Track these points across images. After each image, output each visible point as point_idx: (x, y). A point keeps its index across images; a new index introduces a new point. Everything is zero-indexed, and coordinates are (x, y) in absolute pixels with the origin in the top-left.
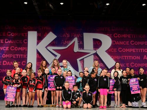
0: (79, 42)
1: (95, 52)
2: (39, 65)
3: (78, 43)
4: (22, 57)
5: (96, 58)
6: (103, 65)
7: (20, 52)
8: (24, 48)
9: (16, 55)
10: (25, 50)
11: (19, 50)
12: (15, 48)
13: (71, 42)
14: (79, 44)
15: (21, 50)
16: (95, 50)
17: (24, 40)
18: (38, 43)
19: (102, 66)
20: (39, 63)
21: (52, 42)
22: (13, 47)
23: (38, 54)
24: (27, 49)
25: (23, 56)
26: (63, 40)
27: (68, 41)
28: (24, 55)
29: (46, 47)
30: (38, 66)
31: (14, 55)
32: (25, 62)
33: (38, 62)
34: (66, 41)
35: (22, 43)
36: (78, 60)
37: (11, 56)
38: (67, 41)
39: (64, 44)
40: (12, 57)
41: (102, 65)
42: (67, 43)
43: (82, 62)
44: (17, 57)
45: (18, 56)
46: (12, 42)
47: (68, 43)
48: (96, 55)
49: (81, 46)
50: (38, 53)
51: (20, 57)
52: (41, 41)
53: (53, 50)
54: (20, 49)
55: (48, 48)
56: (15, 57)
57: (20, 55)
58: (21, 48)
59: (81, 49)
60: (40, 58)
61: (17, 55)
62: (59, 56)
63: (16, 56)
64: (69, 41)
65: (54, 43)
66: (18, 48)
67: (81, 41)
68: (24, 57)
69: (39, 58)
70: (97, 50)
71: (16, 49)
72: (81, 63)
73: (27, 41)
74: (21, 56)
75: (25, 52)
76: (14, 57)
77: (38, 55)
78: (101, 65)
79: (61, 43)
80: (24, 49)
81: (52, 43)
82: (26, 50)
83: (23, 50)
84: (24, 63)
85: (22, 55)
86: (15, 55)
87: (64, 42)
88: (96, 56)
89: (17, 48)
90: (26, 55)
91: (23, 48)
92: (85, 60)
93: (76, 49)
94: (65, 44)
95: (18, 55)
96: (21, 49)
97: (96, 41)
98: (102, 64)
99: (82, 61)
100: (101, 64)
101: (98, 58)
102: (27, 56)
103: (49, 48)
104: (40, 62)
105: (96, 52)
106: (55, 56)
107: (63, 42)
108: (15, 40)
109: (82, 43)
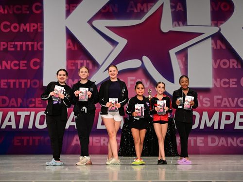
0: (174, 5)
1: (215, 30)
2: (74, 68)
3: (172, 7)
4: (30, 49)
5: (219, 47)
6: (236, 63)
7: (24, 36)
8: (34, 26)
9: (16, 43)
10: (37, 29)
11: (21, 31)
12: (12, 27)
13: (152, 6)
14: (173, 10)
15: (28, 31)
16: (216, 25)
17: (34, 6)
18: (68, 12)
19: (236, 67)
20: (73, 61)
21: (104, 8)
22: (8, 24)
23: (70, 41)
24: (42, 29)
25: (33, 46)
26: (132, 2)
27: (145, 5)
28: (36, 43)
29: (90, 22)
30: (72, 70)
31: (9, 43)
32: (38, 60)
33: (69, 61)
34: (139, 5)
35: (28, 12)
36: (172, 52)
37: (4, 45)
38: (142, 5)
39: (135, 11)
40: (6, 50)
41: (235, 65)
42: (142, 9)
43: (184, 59)
44: (19, 49)
45: (21, 46)
46: (4, 12)
47: (145, 11)
48: (218, 37)
49: (180, 16)
50: (70, 36)
51: (24, 49)
52: (76, 7)
53: (107, 27)
54: (25, 29)
55: (95, 23)
56: (13, 49)
57: (24, 43)
58: (28, 25)
59: (179, 25)
60: (76, 48)
61: (19, 44)
62: (122, 42)
63: (15, 46)
64: (149, 5)
65: (111, 10)
66: (20, 26)
67: (179, 4)
68: (35, 49)
69: (73, 49)
70: (222, 26)
71: (15, 28)
72: (180, 60)
73: (41, 8)
74: (27, 46)
75: (38, 36)
76: (10, 49)
77: (71, 44)
78: (232, 64)
79: (128, 11)
80: (35, 28)
81: (103, 11)
82: (39, 31)
83: (32, 31)
84: (35, 64)
85: (29, 43)
86: (13, 43)
87: (136, 7)
88: (219, 42)
89: (17, 25)
90: (39, 44)
91: (32, 25)
92: (190, 51)
93: (167, 25)
94: (139, 11)
95: (21, 43)
96: (28, 27)
97: (219, 3)
98: (234, 60)
99: (183, 54)
100: (232, 61)
101: (224, 47)
102: (42, 46)
103: (98, 23)
104: (75, 60)
105: (220, 30)
106: (114, 43)
107: (132, 7)
108: (12, 6)
109: (181, 9)
